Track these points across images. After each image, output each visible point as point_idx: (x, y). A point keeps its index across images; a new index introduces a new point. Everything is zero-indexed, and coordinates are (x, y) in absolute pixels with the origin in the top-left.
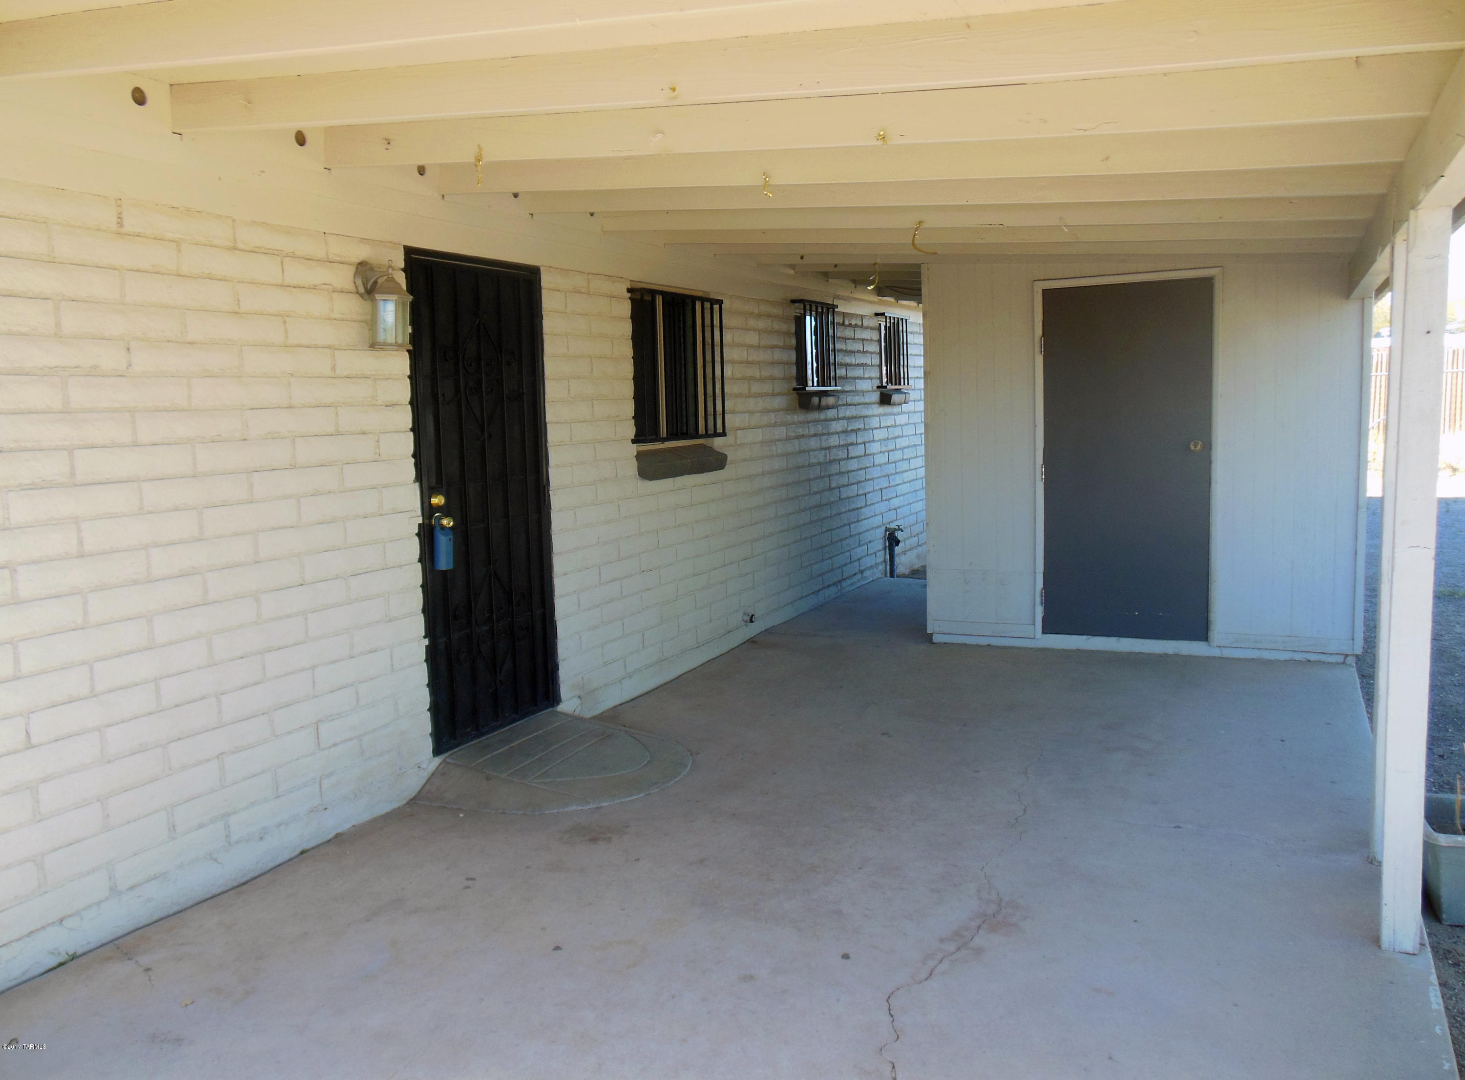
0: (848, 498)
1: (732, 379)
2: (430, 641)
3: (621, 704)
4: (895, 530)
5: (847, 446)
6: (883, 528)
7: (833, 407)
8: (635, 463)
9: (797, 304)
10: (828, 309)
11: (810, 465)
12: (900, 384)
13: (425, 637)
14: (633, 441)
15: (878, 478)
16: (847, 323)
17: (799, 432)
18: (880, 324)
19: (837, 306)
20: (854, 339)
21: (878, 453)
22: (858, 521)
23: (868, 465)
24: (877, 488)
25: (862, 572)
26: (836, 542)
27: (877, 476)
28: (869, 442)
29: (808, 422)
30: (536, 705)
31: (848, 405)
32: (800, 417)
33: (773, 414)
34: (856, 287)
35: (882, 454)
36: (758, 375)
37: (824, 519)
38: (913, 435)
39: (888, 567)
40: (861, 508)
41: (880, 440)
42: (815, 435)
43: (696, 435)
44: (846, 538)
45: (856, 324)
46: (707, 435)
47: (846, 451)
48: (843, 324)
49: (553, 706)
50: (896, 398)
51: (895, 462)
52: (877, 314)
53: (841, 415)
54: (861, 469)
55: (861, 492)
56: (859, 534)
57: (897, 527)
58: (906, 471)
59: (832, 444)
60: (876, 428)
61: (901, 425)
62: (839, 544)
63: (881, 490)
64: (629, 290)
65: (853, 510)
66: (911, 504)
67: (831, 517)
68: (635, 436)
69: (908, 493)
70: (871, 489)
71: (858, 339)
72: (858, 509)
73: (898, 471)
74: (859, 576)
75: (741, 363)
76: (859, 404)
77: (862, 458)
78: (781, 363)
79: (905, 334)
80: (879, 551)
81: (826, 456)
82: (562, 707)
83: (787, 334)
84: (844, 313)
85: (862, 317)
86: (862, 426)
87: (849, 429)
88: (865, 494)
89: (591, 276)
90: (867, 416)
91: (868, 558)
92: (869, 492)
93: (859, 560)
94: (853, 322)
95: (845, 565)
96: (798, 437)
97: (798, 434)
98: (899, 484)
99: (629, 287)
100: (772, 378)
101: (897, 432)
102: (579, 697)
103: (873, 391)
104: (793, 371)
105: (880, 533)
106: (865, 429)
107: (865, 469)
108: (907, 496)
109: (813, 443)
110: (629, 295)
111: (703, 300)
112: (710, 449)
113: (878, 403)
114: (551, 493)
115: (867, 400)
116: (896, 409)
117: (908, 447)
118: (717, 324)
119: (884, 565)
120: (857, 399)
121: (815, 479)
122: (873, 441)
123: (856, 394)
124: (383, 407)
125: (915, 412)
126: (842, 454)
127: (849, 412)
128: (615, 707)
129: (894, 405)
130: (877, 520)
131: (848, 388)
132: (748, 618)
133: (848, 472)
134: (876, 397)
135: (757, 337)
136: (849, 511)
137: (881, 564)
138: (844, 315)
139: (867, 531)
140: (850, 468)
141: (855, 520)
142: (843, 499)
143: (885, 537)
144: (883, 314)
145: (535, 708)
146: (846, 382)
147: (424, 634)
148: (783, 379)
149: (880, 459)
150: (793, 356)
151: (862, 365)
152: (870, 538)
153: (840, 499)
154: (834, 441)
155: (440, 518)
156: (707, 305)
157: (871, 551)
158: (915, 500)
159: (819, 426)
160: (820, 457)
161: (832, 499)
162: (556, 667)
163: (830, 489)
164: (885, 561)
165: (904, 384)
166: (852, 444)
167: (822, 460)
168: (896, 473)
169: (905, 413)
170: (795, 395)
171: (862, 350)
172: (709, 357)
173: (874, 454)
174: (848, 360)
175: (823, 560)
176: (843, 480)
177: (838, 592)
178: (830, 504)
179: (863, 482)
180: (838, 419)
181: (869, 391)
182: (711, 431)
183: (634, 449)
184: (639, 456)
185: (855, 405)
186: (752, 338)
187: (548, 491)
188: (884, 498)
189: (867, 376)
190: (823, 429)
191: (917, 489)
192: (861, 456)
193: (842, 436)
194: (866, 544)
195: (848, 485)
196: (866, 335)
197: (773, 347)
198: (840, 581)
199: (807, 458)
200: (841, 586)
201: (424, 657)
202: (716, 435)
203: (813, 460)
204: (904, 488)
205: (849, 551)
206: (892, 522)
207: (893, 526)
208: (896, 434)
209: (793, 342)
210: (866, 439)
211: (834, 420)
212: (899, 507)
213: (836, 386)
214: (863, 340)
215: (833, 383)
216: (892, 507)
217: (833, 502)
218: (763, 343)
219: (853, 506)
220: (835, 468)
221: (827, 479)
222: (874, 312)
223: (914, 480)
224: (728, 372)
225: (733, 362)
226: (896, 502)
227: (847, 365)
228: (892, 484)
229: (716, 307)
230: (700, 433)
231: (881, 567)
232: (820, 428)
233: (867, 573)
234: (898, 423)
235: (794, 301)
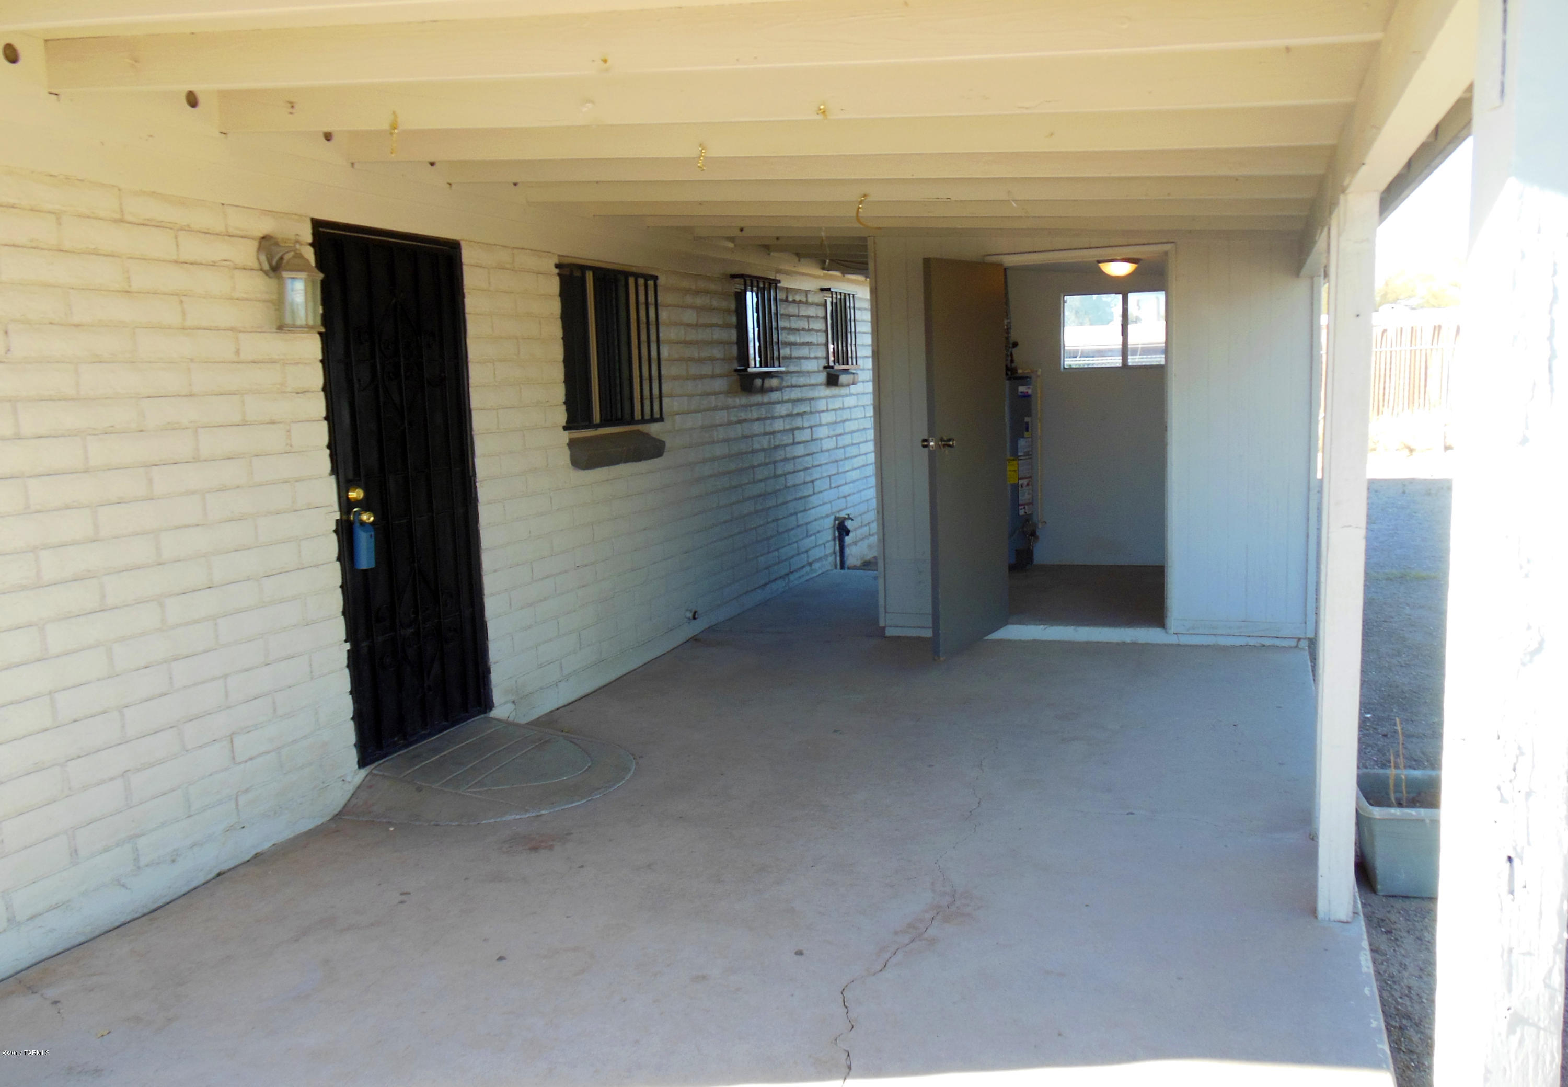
0: (794, 486)
1: (669, 360)
2: (351, 645)
3: (558, 709)
4: (845, 519)
5: (793, 430)
6: (833, 517)
7: (777, 389)
8: (567, 452)
9: (737, 280)
10: (770, 284)
11: (753, 452)
12: (848, 364)
13: (346, 641)
14: (565, 428)
15: (826, 464)
16: (790, 299)
17: (741, 416)
18: (826, 300)
19: (779, 282)
20: (798, 316)
21: (826, 438)
22: (805, 510)
23: (815, 451)
24: (825, 474)
25: (810, 564)
26: (783, 532)
27: (825, 462)
28: (815, 426)
29: (751, 406)
30: (467, 712)
31: (793, 386)
32: (743, 400)
33: (714, 397)
34: (799, 261)
35: (830, 439)
36: (696, 355)
37: (769, 508)
38: (862, 418)
39: (838, 559)
40: (810, 496)
41: (827, 424)
42: (758, 419)
43: (632, 421)
44: (793, 529)
45: (800, 300)
46: (643, 421)
47: (792, 436)
48: (786, 300)
49: (485, 712)
50: (843, 379)
51: (843, 447)
52: (822, 290)
53: (786, 398)
54: (808, 455)
55: (808, 479)
56: (807, 524)
57: (847, 516)
58: (855, 457)
59: (776, 429)
60: (823, 411)
61: (850, 408)
62: (786, 535)
63: (830, 476)
64: (557, 266)
65: (801, 498)
66: (861, 491)
67: (777, 506)
68: (567, 422)
69: (857, 480)
70: (818, 476)
71: (803, 316)
72: (805, 497)
73: (847, 456)
74: (808, 569)
75: (678, 342)
76: (805, 386)
77: (808, 443)
78: (721, 343)
79: (852, 311)
80: (828, 541)
81: (770, 442)
82: (496, 713)
83: (728, 311)
84: (787, 288)
85: (807, 292)
86: (807, 409)
87: (795, 412)
88: (812, 482)
89: (516, 251)
90: (813, 399)
91: (817, 549)
92: (817, 480)
93: (807, 551)
94: (798, 298)
95: (792, 557)
96: (740, 422)
97: (740, 418)
98: (848, 471)
99: (557, 262)
100: (712, 359)
101: (846, 415)
102: (513, 702)
103: (819, 372)
104: (734, 351)
105: (829, 522)
106: (811, 413)
107: (812, 454)
108: (857, 483)
109: (757, 428)
110: (557, 271)
111: (637, 276)
112: (647, 436)
113: (825, 385)
114: (478, 484)
115: (813, 381)
116: (844, 391)
117: (858, 431)
118: (652, 301)
119: (834, 556)
120: (802, 380)
121: (759, 466)
122: (820, 425)
123: (801, 374)
124: (294, 394)
125: (864, 394)
126: (787, 439)
127: (795, 394)
128: (552, 711)
129: (842, 386)
130: (826, 509)
131: (792, 368)
132: (690, 615)
133: (794, 458)
134: (822, 377)
135: (695, 315)
136: (796, 499)
137: (831, 556)
138: (788, 290)
139: (816, 520)
140: (796, 454)
141: (802, 509)
142: (789, 487)
143: (834, 526)
144: (829, 289)
145: (467, 714)
146: (790, 362)
147: (344, 639)
148: (723, 359)
149: (828, 444)
150: (733, 335)
151: (808, 344)
152: (818, 528)
153: (786, 487)
154: (779, 425)
155: (359, 513)
156: (641, 281)
157: (820, 542)
158: (865, 487)
159: (763, 410)
160: (765, 442)
161: (778, 488)
162: (488, 671)
163: (776, 476)
164: (835, 553)
165: (852, 364)
166: (798, 428)
167: (766, 446)
168: (846, 459)
169: (854, 395)
170: (735, 377)
171: (807, 327)
172: (644, 337)
173: (821, 439)
174: (792, 338)
175: (769, 552)
176: (789, 467)
177: (785, 586)
178: (775, 492)
179: (809, 468)
180: (782, 402)
181: (814, 372)
182: (647, 417)
183: (565, 436)
184: (572, 444)
185: (800, 387)
186: (690, 316)
187: (475, 483)
188: (833, 485)
189: (812, 355)
190: (766, 412)
191: (868, 475)
192: (808, 441)
193: (788, 420)
194: (814, 534)
195: (794, 472)
196: (811, 311)
197: (711, 326)
198: (787, 575)
199: (750, 444)
200: (789, 579)
201: (345, 662)
202: (653, 420)
203: (757, 446)
204: (854, 475)
205: (797, 542)
206: (841, 511)
207: (843, 514)
208: (845, 417)
209: (734, 320)
210: (813, 423)
211: (778, 402)
212: (849, 495)
213: (780, 366)
214: (808, 317)
215: (776, 363)
216: (842, 495)
217: (779, 490)
218: (701, 321)
219: (800, 494)
220: (780, 454)
221: (772, 466)
222: (819, 287)
223: (864, 466)
224: (665, 352)
225: (670, 342)
226: (846, 490)
227: (791, 344)
228: (841, 470)
229: (651, 283)
230: (636, 419)
231: (831, 559)
232: (763, 412)
233: (816, 566)
234: (846, 405)
235: (733, 276)
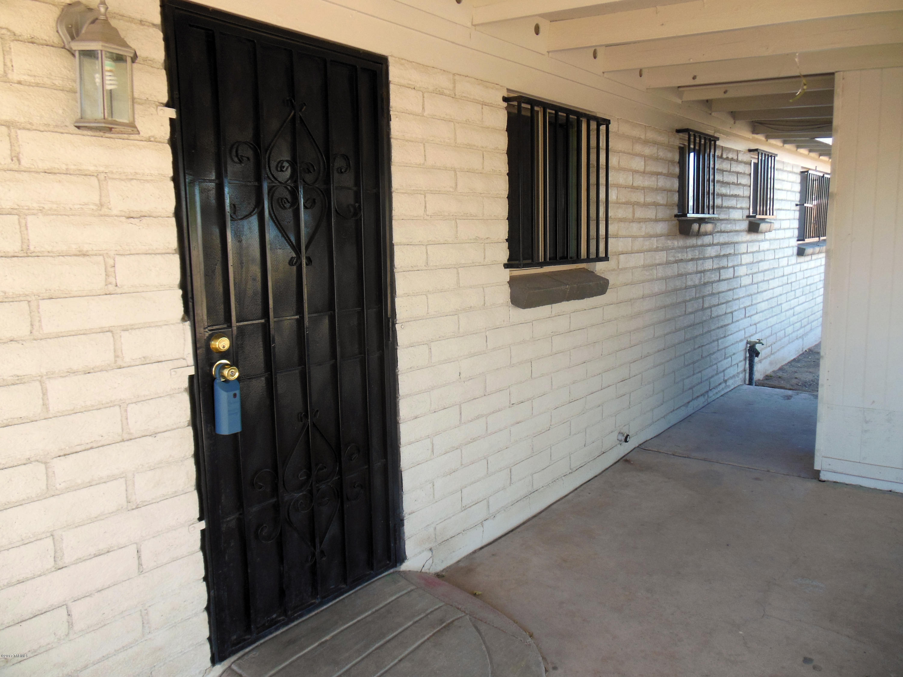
0: (718, 316)
1: (618, 203)
2: (208, 524)
3: (482, 548)
4: (756, 343)
5: (719, 269)
6: (745, 342)
7: (711, 234)
8: (507, 290)
9: (681, 134)
10: (710, 141)
11: (686, 288)
12: (766, 214)
13: (200, 519)
14: (506, 266)
15: (744, 297)
16: (725, 156)
17: (678, 257)
18: (751, 161)
19: (718, 139)
20: (730, 172)
21: (744, 276)
22: (725, 337)
23: (736, 287)
24: (742, 306)
25: (725, 381)
26: (706, 357)
27: (742, 296)
28: (738, 266)
29: (687, 247)
30: (372, 569)
31: (721, 232)
32: (680, 242)
33: (655, 239)
34: (735, 123)
35: (747, 276)
36: (642, 200)
37: (696, 337)
38: (773, 259)
39: (747, 375)
40: (728, 325)
41: (747, 264)
42: (692, 260)
43: (577, 259)
44: (714, 353)
45: (732, 158)
46: (588, 260)
47: (718, 274)
48: (721, 157)
49: (395, 566)
50: (763, 226)
51: (757, 283)
52: (750, 151)
53: (715, 242)
54: (730, 290)
55: (729, 310)
56: (725, 348)
57: (757, 341)
58: (765, 291)
59: (706, 268)
60: (744, 253)
61: (764, 251)
62: (708, 358)
63: (745, 308)
64: (505, 99)
65: (722, 327)
66: (767, 319)
67: (703, 334)
68: (508, 260)
69: (765, 310)
70: (737, 308)
71: (733, 172)
72: (725, 326)
73: (759, 291)
74: (723, 385)
75: (626, 187)
76: (731, 232)
77: (731, 280)
78: (665, 190)
79: (772, 170)
80: (741, 361)
81: (701, 279)
82: (405, 567)
83: (672, 162)
84: (722, 147)
85: (738, 152)
86: (732, 251)
87: (722, 254)
88: (732, 313)
89: (457, 77)
90: (737, 243)
91: (732, 368)
92: (735, 311)
93: (724, 371)
94: (730, 156)
95: (712, 377)
96: (676, 262)
97: (677, 259)
98: (759, 303)
99: (506, 96)
100: (656, 205)
101: (760, 256)
102: (431, 549)
103: (743, 220)
104: (676, 198)
105: (742, 346)
106: (735, 254)
107: (733, 289)
108: (765, 312)
109: (691, 267)
110: (505, 104)
111: (590, 118)
112: (592, 273)
113: (746, 231)
114: (397, 327)
115: (738, 228)
116: (760, 237)
117: (768, 270)
118: (603, 145)
119: (744, 373)
120: (729, 227)
121: (690, 300)
122: (741, 265)
123: (729, 222)
124: (123, 219)
125: (775, 239)
126: (714, 277)
127: (723, 238)
128: (475, 552)
129: (762, 233)
130: (741, 335)
131: (722, 216)
132: (623, 438)
133: (719, 293)
134: (745, 225)
135: (643, 163)
136: (718, 328)
137: (742, 373)
138: (723, 148)
139: (732, 344)
140: (720, 290)
141: (722, 336)
142: (713, 318)
143: (746, 349)
144: (756, 150)
145: (372, 572)
146: (721, 211)
147: (198, 516)
148: (666, 206)
149: (746, 281)
150: (676, 184)
151: (736, 196)
152: (734, 351)
153: (711, 318)
154: (708, 265)
155: (223, 366)
156: (593, 125)
157: (734, 363)
158: (771, 316)
159: (697, 251)
160: (696, 280)
161: (704, 318)
162: (400, 522)
163: (703, 309)
164: (745, 370)
165: (770, 215)
166: (723, 268)
167: (697, 282)
168: (758, 293)
169: (767, 240)
170: (675, 222)
171: (736, 182)
172: (593, 180)
173: (741, 277)
174: (724, 190)
175: (694, 374)
176: (715, 301)
177: (705, 401)
178: (702, 323)
179: (730, 301)
180: (713, 245)
181: (739, 220)
182: (593, 255)
183: (506, 274)
184: (513, 282)
185: (727, 232)
186: (638, 164)
187: (394, 324)
188: (747, 315)
189: (739, 206)
190: (699, 253)
191: (773, 306)
192: (731, 279)
193: (716, 261)
194: (731, 356)
195: (718, 305)
196: (740, 168)
197: (658, 174)
198: (707, 392)
199: (685, 281)
200: (708, 396)
201: (198, 544)
202: (598, 259)
203: (690, 283)
204: (763, 306)
205: (716, 364)
206: (752, 335)
207: (754, 339)
208: (760, 259)
209: (677, 170)
210: (736, 263)
211: (709, 245)
212: (759, 322)
213: (714, 214)
214: (738, 173)
215: (711, 211)
216: (753, 322)
217: (705, 321)
218: (648, 169)
219: (722, 323)
220: (708, 290)
221: (700, 300)
222: (748, 149)
223: (771, 298)
224: (613, 196)
225: (618, 186)
226: (756, 318)
227: (723, 196)
228: (754, 302)
229: (603, 128)
230: (582, 257)
231: (741, 376)
232: (696, 253)
233: (730, 382)
234: (761, 249)
235: (678, 131)
